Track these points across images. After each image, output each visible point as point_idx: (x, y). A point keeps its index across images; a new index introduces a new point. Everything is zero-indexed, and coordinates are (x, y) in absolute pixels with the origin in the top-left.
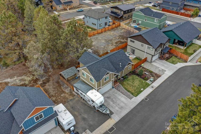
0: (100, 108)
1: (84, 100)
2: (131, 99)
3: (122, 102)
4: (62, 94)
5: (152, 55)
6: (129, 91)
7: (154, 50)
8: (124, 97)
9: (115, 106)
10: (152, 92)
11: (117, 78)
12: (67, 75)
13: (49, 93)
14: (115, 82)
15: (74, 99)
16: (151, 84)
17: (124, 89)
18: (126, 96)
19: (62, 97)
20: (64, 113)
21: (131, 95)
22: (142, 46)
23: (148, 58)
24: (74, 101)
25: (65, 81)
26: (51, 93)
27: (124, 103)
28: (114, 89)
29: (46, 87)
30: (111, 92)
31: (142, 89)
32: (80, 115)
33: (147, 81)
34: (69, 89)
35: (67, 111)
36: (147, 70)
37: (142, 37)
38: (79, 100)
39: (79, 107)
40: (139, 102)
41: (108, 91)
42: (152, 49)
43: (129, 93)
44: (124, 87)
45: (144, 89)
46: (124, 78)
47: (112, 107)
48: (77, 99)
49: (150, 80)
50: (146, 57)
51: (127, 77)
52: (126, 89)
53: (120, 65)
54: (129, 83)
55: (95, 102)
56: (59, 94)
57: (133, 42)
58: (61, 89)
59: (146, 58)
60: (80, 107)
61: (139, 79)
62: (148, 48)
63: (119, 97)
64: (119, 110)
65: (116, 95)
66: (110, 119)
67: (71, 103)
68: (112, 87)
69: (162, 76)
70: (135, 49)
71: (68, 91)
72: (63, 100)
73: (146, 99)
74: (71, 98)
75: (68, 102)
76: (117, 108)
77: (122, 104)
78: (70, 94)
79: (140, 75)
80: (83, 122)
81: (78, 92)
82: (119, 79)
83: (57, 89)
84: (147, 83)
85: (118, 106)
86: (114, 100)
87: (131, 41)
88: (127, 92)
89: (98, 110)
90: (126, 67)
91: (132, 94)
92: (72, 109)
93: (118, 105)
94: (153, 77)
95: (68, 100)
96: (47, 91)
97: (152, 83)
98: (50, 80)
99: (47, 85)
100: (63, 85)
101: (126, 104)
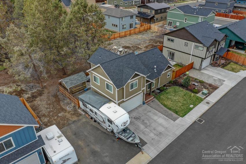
0: (123, 134)
1: (95, 121)
2: (174, 121)
3: (160, 125)
4: (60, 112)
5: (202, 58)
7: (205, 49)
8: (163, 118)
9: (149, 131)
10: (208, 110)
11: (150, 90)
12: (71, 83)
13: (40, 112)
14: (147, 95)
15: (79, 120)
16: (205, 98)
17: (162, 106)
18: (167, 116)
19: (60, 117)
20: (57, 140)
21: (175, 115)
22: (186, 45)
23: (195, 63)
24: (79, 124)
25: (67, 92)
26: (43, 112)
27: (164, 128)
28: (146, 105)
29: (35, 102)
30: (140, 109)
31: (192, 106)
32: (88, 146)
33: (198, 95)
34: (73, 105)
35: (64, 138)
36: (195, 80)
37: (187, 30)
38: (87, 123)
39: (86, 134)
40: (189, 125)
41: (136, 108)
42: (201, 49)
43: (170, 112)
44: (161, 103)
45: (195, 105)
46: (161, 90)
47: (143, 133)
48: (84, 120)
49: (203, 93)
50: (192, 62)
51: (166, 89)
52: (165, 106)
53: (155, 69)
54: (169, 97)
55: (114, 122)
56: (55, 113)
57: (172, 41)
58: (60, 105)
59: (192, 64)
60: (88, 133)
61: (185, 91)
62: (196, 47)
63: (155, 118)
64: (156, 138)
65: (149, 114)
66: (140, 153)
67: (73, 126)
68: (143, 102)
69: (221, 87)
70: (175, 51)
71: (71, 109)
72: (61, 121)
73: (200, 121)
74: (74, 119)
75: (69, 124)
76: (152, 135)
77: (160, 129)
78: (73, 112)
79: (186, 86)
80: (91, 158)
82: (153, 92)
83: (54, 105)
84: (198, 96)
85: (154, 131)
86: (146, 121)
87: (169, 40)
88: (168, 110)
89: (119, 138)
90: (163, 73)
91: (176, 112)
92: (74, 137)
93: (154, 129)
94: (206, 89)
95: (70, 123)
96: (37, 108)
97: (207, 97)
98: (43, 93)
99: (38, 99)
100: (64, 99)
101: (167, 128)
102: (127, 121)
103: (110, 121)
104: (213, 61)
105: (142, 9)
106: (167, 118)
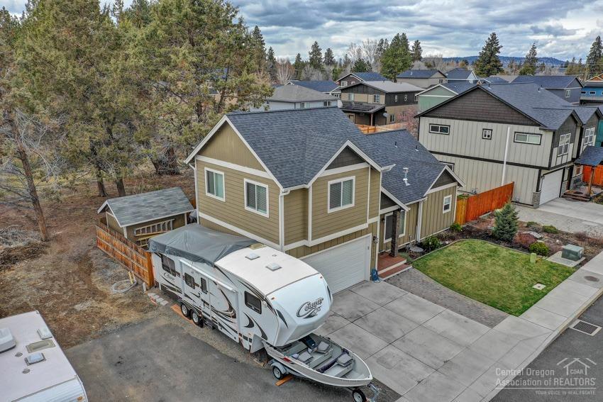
0: (305, 356)
1: (202, 322)
2: (492, 326)
3: (444, 336)
4: (82, 300)
5: (541, 168)
7: (548, 137)
8: (449, 318)
9: (402, 354)
11: (393, 243)
14: (387, 255)
15: (142, 323)
16: (577, 267)
17: (439, 286)
18: (460, 313)
19: (77, 313)
21: (490, 311)
22: (487, 136)
23: (518, 187)
24: (143, 332)
26: (24, 297)
27: (459, 345)
28: (381, 284)
29: (8, 273)
30: (364, 293)
31: (539, 287)
33: (550, 259)
34: (133, 280)
35: (55, 353)
36: (531, 226)
38: (173, 329)
39: (160, 362)
41: (350, 290)
42: (536, 140)
43: (470, 301)
45: (550, 286)
46: (427, 247)
48: (163, 321)
49: (567, 255)
50: (509, 182)
51: (441, 246)
52: (449, 286)
56: (64, 301)
57: (445, 130)
58: (88, 282)
59: (510, 188)
60: (170, 362)
61: (504, 251)
62: (519, 137)
63: (420, 316)
64: (435, 377)
67: (118, 341)
68: (373, 271)
70: (453, 159)
71: (124, 290)
72: (77, 324)
73: (584, 327)
74: (126, 320)
75: (106, 333)
76: (416, 368)
77: (445, 350)
78: (127, 301)
79: (507, 236)
81: (175, 273)
82: (403, 250)
83: (67, 282)
84: (552, 263)
85: (421, 357)
87: (434, 128)
89: (289, 377)
90: (429, 191)
91: (492, 303)
92: (111, 372)
95: (108, 329)
97: (581, 264)
99: (18, 265)
100: (107, 267)
101: (468, 347)
102: (320, 301)
103: (254, 300)
104: (568, 188)
105: (352, 95)
106: (463, 317)
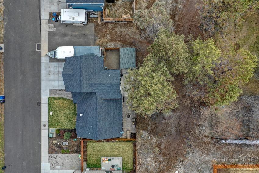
2: (50, 90)
3: (53, 80)
6: (60, 98)
8: (55, 87)
9: (55, 71)
13: (121, 26)
16: (49, 129)
17: (65, 97)
18: (56, 90)
19: (107, 35)
21: (53, 95)
26: (119, 28)
27: (51, 80)
31: (51, 113)
32: (72, 35)
33: (55, 129)
35: (71, 20)
43: (57, 96)
44: (68, 99)
45: (50, 116)
47: (56, 66)
52: (64, 99)
54: (69, 111)
58: (118, 41)
61: (65, 127)
64: (48, 70)
69: (48, 155)
71: (109, 45)
73: (39, 104)
75: (95, 36)
76: (52, 69)
77: (51, 77)
80: (63, 32)
83: (122, 37)
85: (53, 72)
88: (60, 96)
91: (54, 98)
93: (54, 74)
94: (55, 144)
96: (126, 26)
99: (137, 31)
101: (49, 81)
106: (55, 89)
